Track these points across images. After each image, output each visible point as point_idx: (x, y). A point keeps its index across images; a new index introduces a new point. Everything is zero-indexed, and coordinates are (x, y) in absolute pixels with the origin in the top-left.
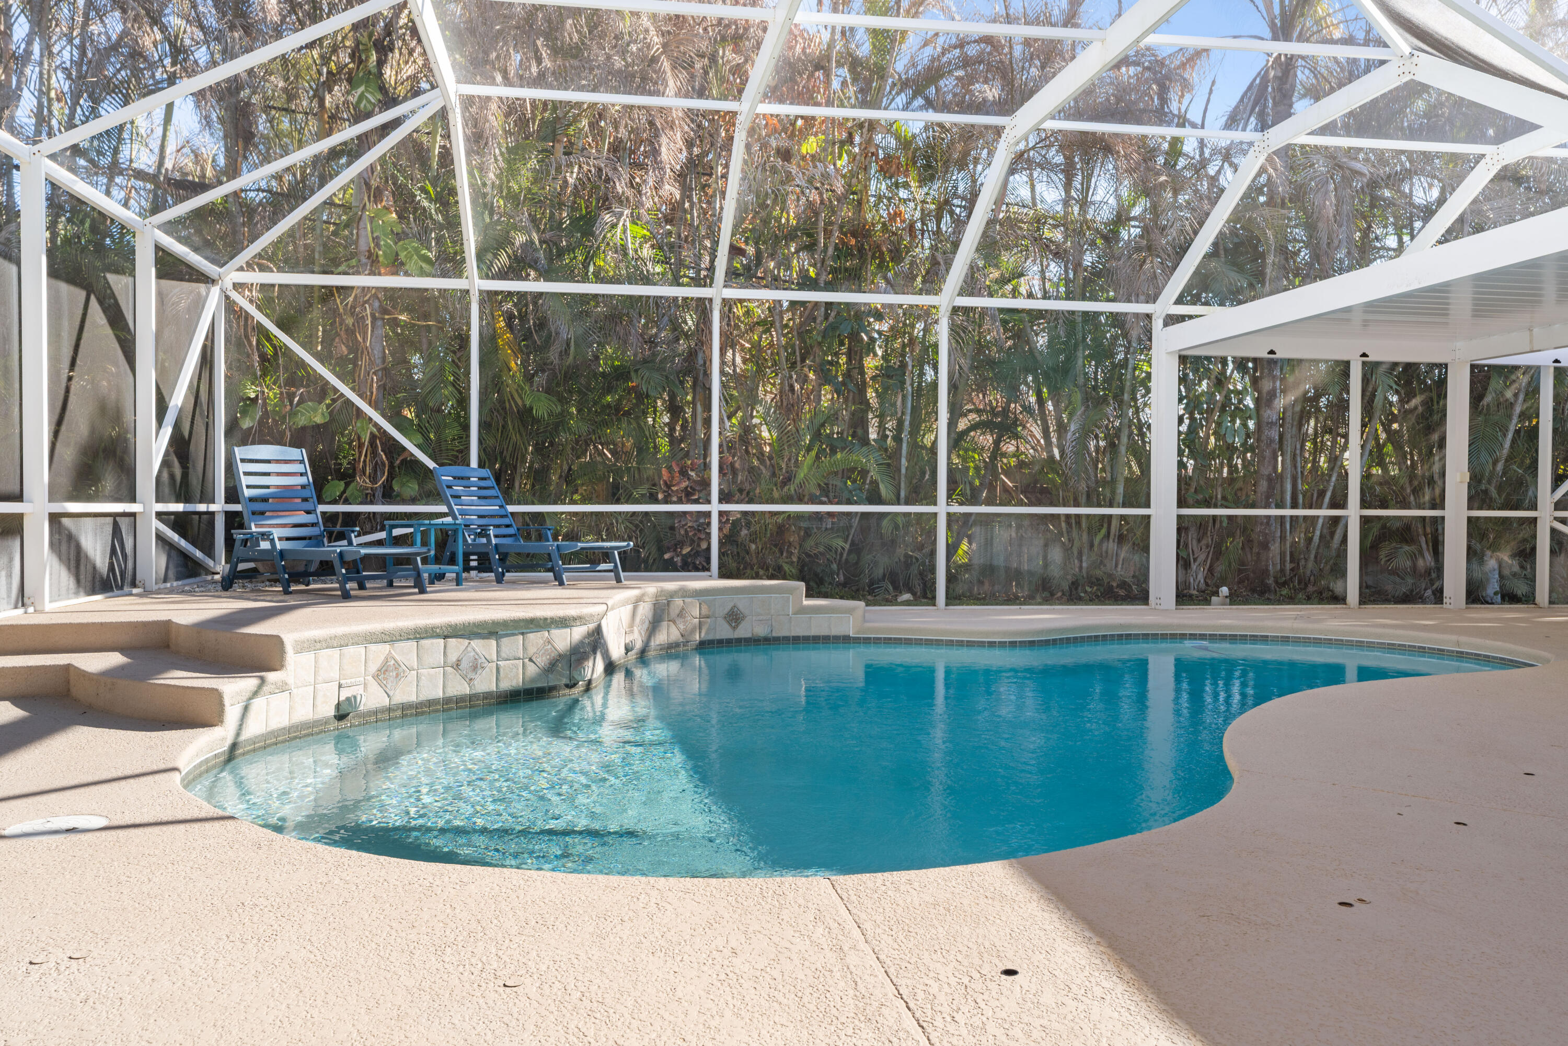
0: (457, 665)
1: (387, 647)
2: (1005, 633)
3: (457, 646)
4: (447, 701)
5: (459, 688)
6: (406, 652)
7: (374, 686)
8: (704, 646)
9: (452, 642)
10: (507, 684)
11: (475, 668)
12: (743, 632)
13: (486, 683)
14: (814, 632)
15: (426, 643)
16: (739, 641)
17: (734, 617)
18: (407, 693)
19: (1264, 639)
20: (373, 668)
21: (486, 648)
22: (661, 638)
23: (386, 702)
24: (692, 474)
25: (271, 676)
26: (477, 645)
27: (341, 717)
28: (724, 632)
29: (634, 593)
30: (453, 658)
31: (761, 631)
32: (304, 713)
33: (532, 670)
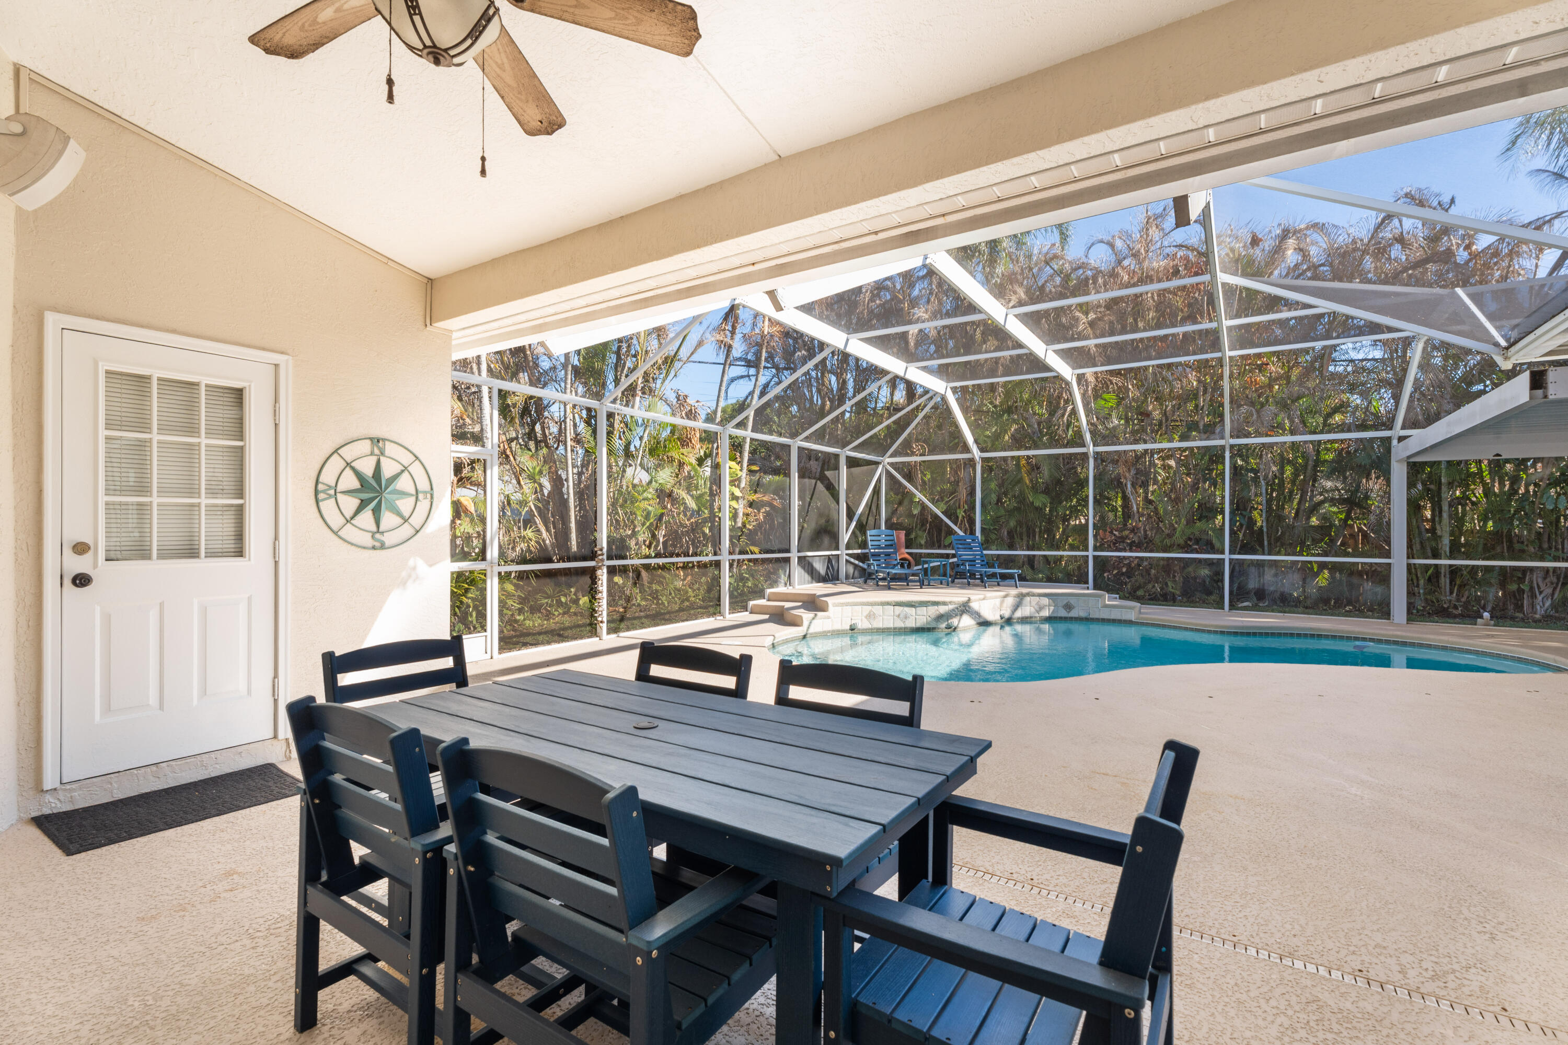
0: (899, 616)
1: (870, 607)
2: (1216, 626)
3: (898, 609)
4: (895, 628)
5: (899, 624)
6: (878, 610)
7: (865, 620)
8: (1049, 619)
9: (896, 607)
10: (918, 625)
11: (906, 618)
12: (1073, 614)
13: (911, 624)
14: (1113, 617)
15: (886, 607)
16: (1071, 619)
17: (1068, 607)
18: (878, 624)
19: (1429, 646)
20: (865, 614)
21: (911, 611)
22: (1018, 614)
23: (870, 626)
24: (1116, 533)
25: (820, 614)
26: (906, 609)
27: (852, 629)
28: (1063, 613)
29: (1002, 594)
30: (897, 613)
31: (1083, 614)
32: (838, 626)
33: (929, 619)
